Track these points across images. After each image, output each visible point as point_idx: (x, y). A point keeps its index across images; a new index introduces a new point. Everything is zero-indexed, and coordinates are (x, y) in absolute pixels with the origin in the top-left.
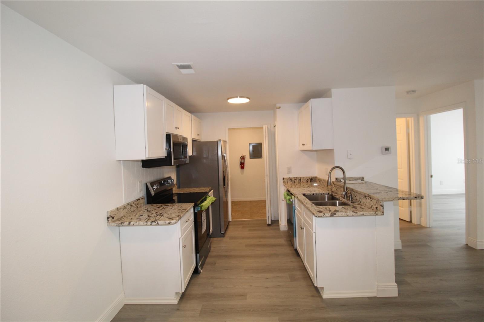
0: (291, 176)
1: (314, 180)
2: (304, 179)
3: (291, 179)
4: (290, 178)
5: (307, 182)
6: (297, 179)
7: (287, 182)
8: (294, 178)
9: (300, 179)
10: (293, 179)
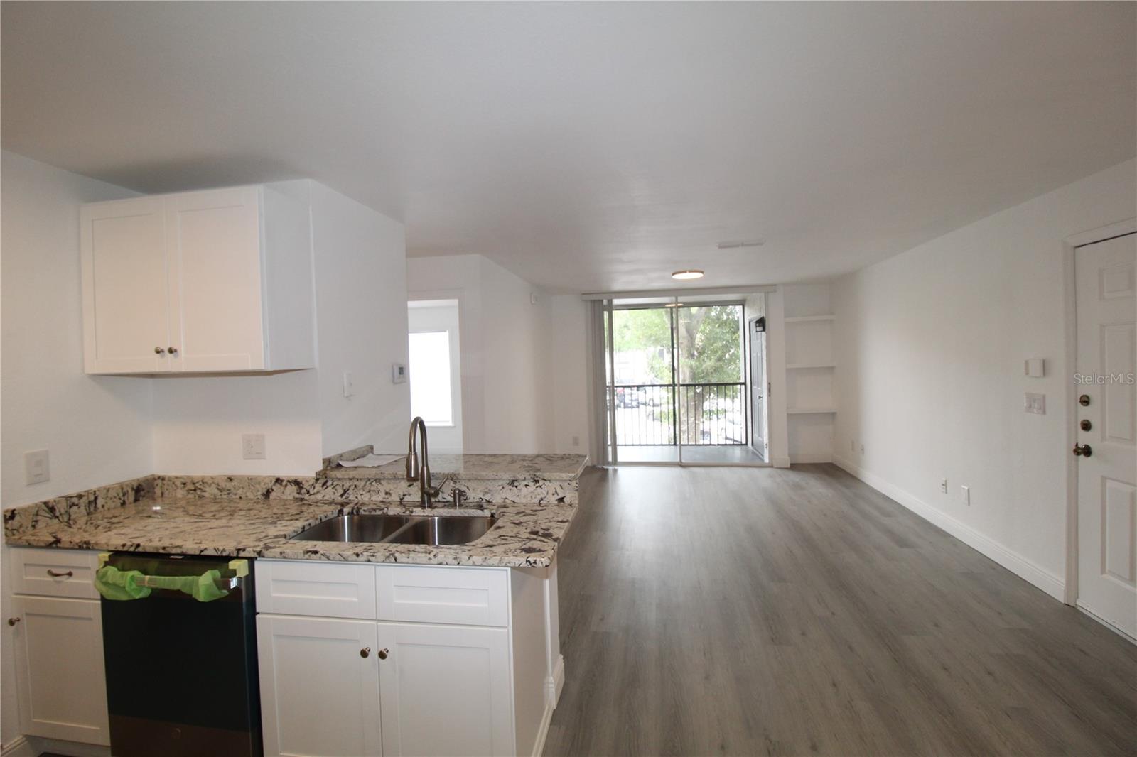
0: (49, 494)
1: (146, 489)
2: (112, 493)
3: (52, 510)
4: (45, 503)
5: (123, 504)
6: (84, 500)
7: (34, 527)
8: (68, 498)
9: (92, 498)
10: (61, 508)
